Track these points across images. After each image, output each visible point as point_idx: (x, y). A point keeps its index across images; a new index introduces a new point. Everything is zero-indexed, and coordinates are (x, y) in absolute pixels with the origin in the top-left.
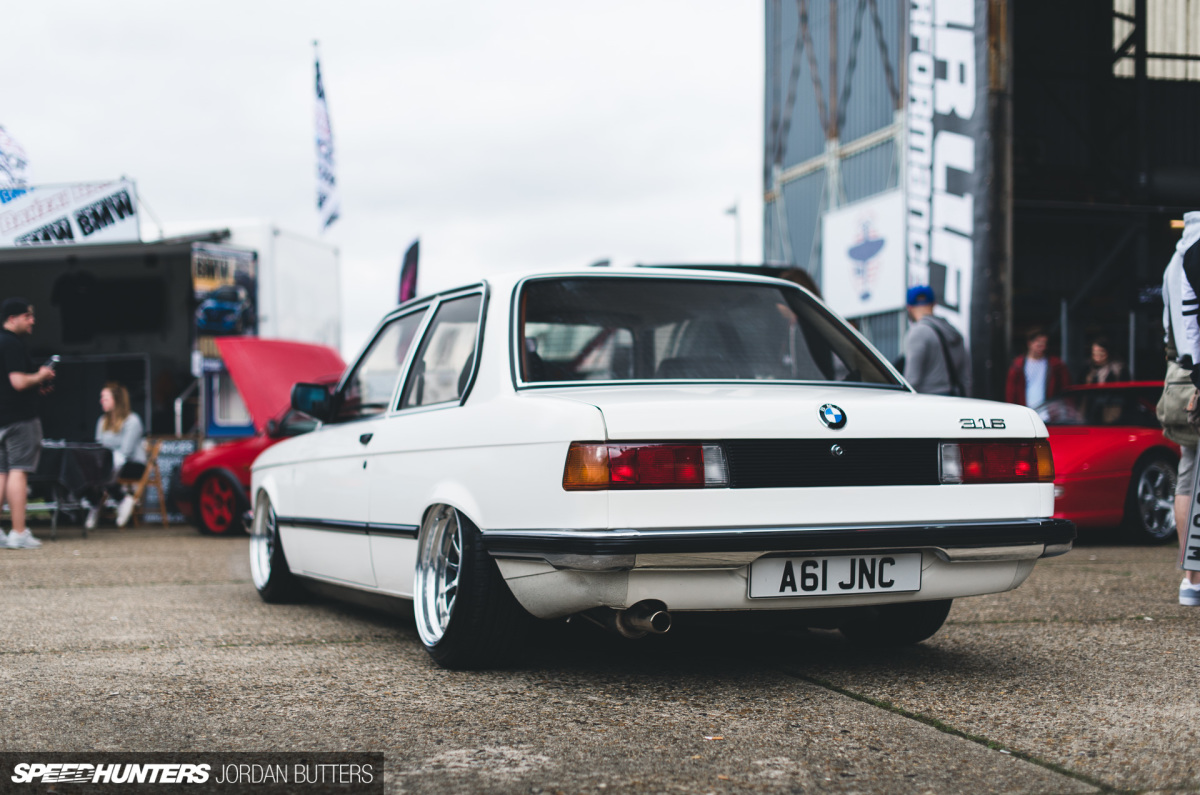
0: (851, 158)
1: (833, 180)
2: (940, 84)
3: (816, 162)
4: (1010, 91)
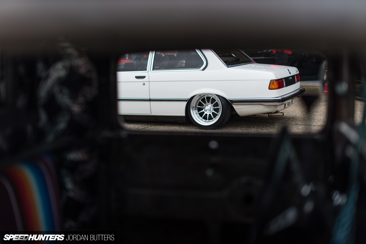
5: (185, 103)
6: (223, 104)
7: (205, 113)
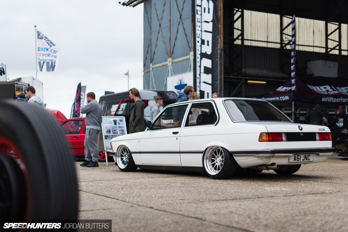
0: (175, 62)
1: (170, 68)
2: (203, 46)
3: (165, 63)
4: (223, 49)
5: (202, 155)
6: (225, 156)
7: (216, 164)
